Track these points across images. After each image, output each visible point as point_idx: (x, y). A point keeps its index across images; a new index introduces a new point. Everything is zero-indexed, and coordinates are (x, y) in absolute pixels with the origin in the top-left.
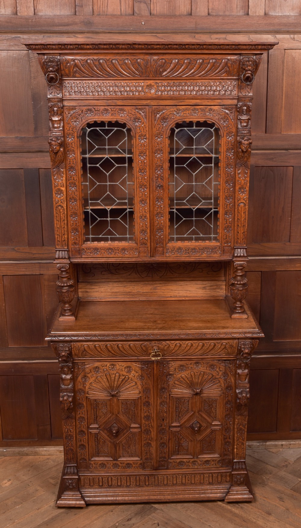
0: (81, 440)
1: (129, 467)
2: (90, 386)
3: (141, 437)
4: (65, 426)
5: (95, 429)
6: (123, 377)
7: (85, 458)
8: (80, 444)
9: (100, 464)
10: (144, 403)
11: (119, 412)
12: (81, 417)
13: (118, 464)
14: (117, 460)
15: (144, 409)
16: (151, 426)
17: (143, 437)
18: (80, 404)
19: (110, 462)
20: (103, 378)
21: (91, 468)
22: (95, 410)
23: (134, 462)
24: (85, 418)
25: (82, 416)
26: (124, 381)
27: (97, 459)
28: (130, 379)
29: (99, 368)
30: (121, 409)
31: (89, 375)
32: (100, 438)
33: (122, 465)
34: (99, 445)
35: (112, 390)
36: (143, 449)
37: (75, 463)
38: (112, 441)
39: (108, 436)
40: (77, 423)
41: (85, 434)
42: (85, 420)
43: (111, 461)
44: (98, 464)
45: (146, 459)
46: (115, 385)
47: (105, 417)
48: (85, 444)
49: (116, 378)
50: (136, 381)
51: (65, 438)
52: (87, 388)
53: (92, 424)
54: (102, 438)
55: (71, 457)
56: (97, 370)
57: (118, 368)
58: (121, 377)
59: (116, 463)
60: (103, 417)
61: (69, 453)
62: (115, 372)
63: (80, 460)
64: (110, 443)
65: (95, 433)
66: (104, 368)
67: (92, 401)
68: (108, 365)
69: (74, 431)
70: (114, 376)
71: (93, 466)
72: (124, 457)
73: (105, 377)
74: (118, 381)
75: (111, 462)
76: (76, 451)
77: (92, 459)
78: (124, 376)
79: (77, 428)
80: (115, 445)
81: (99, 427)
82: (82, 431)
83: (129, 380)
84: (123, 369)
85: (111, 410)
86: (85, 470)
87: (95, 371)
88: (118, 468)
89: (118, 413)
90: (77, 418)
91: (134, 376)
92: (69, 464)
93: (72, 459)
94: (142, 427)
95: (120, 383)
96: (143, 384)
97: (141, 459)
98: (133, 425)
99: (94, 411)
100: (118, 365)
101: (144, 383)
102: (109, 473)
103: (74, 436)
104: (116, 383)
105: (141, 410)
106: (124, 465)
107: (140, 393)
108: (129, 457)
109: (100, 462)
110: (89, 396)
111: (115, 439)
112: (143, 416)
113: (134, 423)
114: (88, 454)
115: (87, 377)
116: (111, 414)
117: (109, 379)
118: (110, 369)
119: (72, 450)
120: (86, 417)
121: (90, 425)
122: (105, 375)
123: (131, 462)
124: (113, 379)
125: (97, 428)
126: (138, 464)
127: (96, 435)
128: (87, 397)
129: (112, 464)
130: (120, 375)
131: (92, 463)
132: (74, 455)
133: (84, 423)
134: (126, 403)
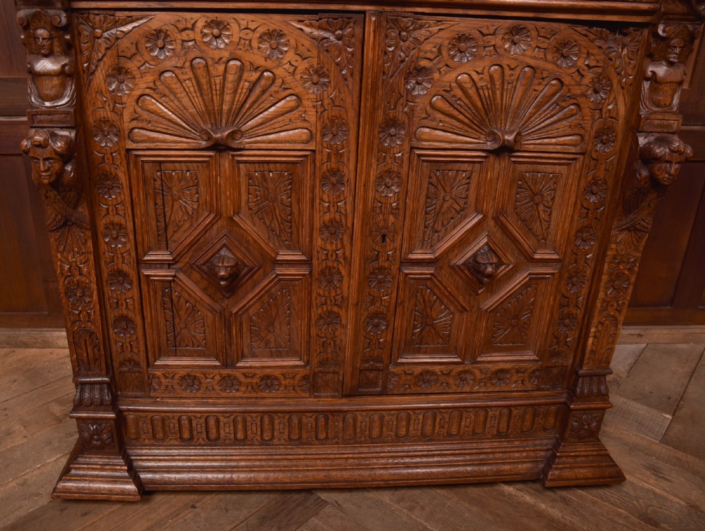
0: (117, 303)
1: (269, 387)
2: (139, 110)
3: (310, 294)
4: (62, 253)
5: (161, 268)
6: (255, 76)
7: (135, 357)
8: (116, 314)
9: (183, 378)
10: (324, 178)
11: (239, 207)
12: (112, 223)
13: (235, 378)
14: (233, 366)
15: (322, 200)
16: (341, 260)
17: (314, 295)
18: (107, 176)
19: (211, 371)
20: (182, 77)
21: (155, 390)
22: (159, 202)
23: (284, 370)
24: (126, 228)
25: (117, 219)
26: (258, 90)
27: (171, 362)
28: (278, 82)
29: (167, 36)
30: (244, 198)
31: (132, 65)
32: (179, 297)
33: (249, 380)
34: (177, 320)
35: (217, 126)
36: (314, 331)
37: (104, 372)
38: (217, 307)
39: (204, 290)
40: (103, 247)
41: (131, 284)
42: (126, 235)
43: (215, 367)
44: (176, 377)
45: (321, 363)
46: (225, 108)
47: (191, 225)
48: (131, 315)
49: (230, 77)
50: (299, 90)
51: (66, 294)
52: (126, 117)
53: (150, 249)
54: (186, 296)
55: (91, 356)
56: (160, 43)
57: (235, 39)
58: (246, 75)
59: (229, 376)
60: (187, 225)
61: (83, 343)
62: (226, 55)
63: (122, 364)
64: (210, 314)
65: (163, 281)
66: (184, 35)
67: (146, 166)
68: (200, 24)
69: (93, 272)
70: (221, 68)
71: (160, 384)
72: (254, 356)
73: (190, 75)
74: (235, 92)
75: (216, 371)
76: (106, 338)
77: (158, 363)
78: (257, 69)
79: (103, 264)
80: (227, 320)
81: (175, 261)
82: (120, 273)
83: (273, 88)
84: (255, 44)
85: (212, 198)
86: (139, 394)
87: (152, 50)
88: (237, 390)
89: (237, 212)
90: (101, 228)
91: (293, 73)
92: (87, 376)
93: (96, 360)
94: (315, 262)
95: (242, 98)
96: (322, 105)
97: (308, 363)
98: (284, 255)
99: (156, 204)
100: (234, 26)
101: (326, 102)
102: (207, 404)
103: (94, 286)
104: (227, 98)
105: (313, 201)
106: (254, 381)
107: (311, 137)
108: (272, 355)
109: (183, 372)
110: (134, 146)
111: (226, 301)
112: (317, 225)
113: (289, 248)
114: (142, 348)
115: (127, 72)
116: (212, 216)
117: (204, 81)
118: (206, 40)
119: (92, 333)
120: (130, 225)
121: (145, 254)
122: (188, 64)
123: (277, 373)
124: (218, 80)
125: (169, 265)
126: (298, 377)
127: (168, 284)
128: (128, 151)
129: (218, 378)
130: (242, 69)
131: (158, 373)
132: (99, 350)
133: (124, 245)
134: (264, 177)
